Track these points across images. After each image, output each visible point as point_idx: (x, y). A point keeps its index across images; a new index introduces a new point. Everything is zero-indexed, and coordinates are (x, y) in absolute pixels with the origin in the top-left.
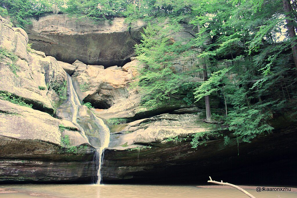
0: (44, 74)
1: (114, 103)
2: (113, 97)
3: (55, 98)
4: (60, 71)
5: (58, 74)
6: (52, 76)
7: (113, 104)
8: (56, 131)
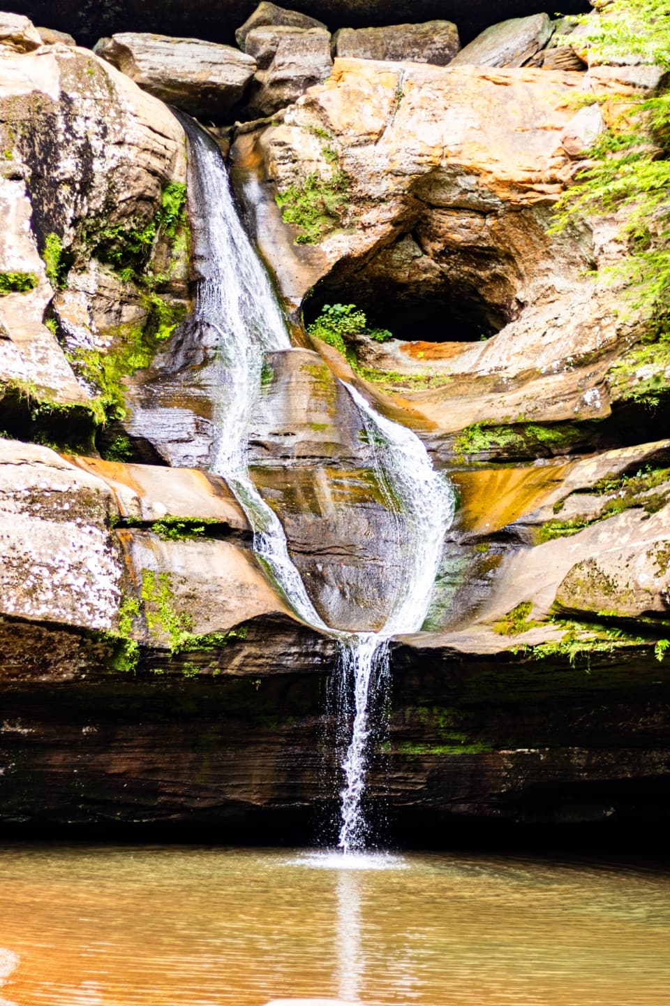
0: (22, 183)
1: (522, 305)
2: (510, 258)
3: (119, 313)
4: (128, 139)
5: (113, 163)
6: (78, 186)
7: (514, 306)
8: (90, 553)
